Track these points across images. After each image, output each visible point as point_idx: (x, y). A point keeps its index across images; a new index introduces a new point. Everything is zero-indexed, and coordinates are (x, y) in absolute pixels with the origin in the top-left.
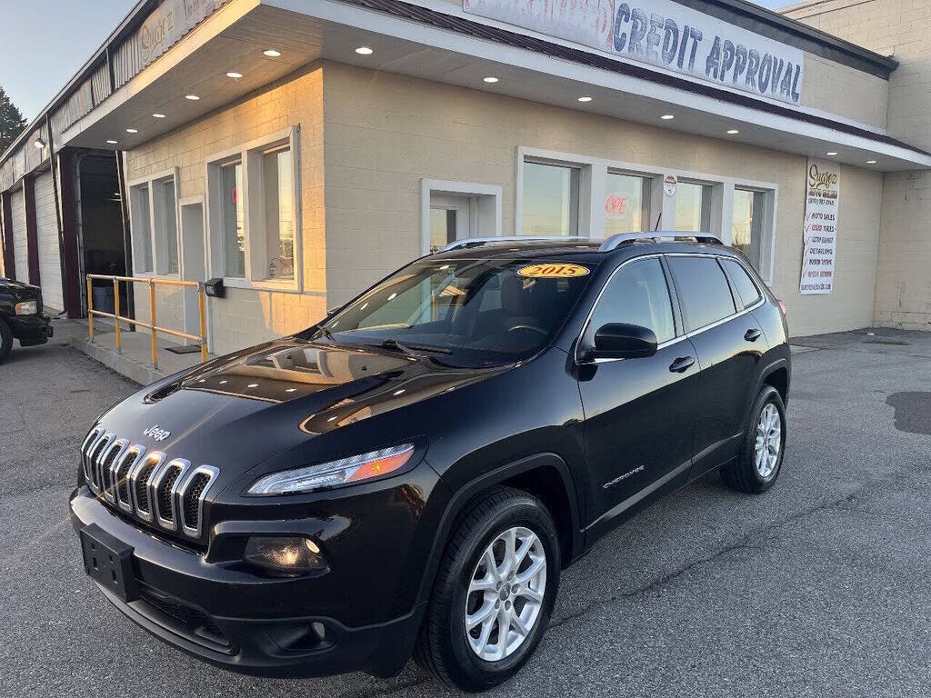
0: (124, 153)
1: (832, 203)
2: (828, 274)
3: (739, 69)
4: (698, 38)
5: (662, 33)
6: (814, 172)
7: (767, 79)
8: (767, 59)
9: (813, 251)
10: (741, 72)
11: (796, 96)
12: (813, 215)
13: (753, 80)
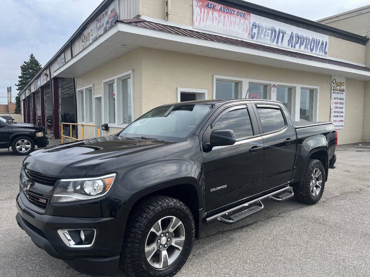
0: (76, 79)
1: (343, 94)
2: (342, 121)
3: (301, 44)
4: (284, 33)
5: (270, 32)
6: (334, 81)
7: (313, 47)
8: (313, 40)
9: (335, 112)
10: (302, 45)
11: (326, 53)
12: (335, 98)
13: (307, 48)
